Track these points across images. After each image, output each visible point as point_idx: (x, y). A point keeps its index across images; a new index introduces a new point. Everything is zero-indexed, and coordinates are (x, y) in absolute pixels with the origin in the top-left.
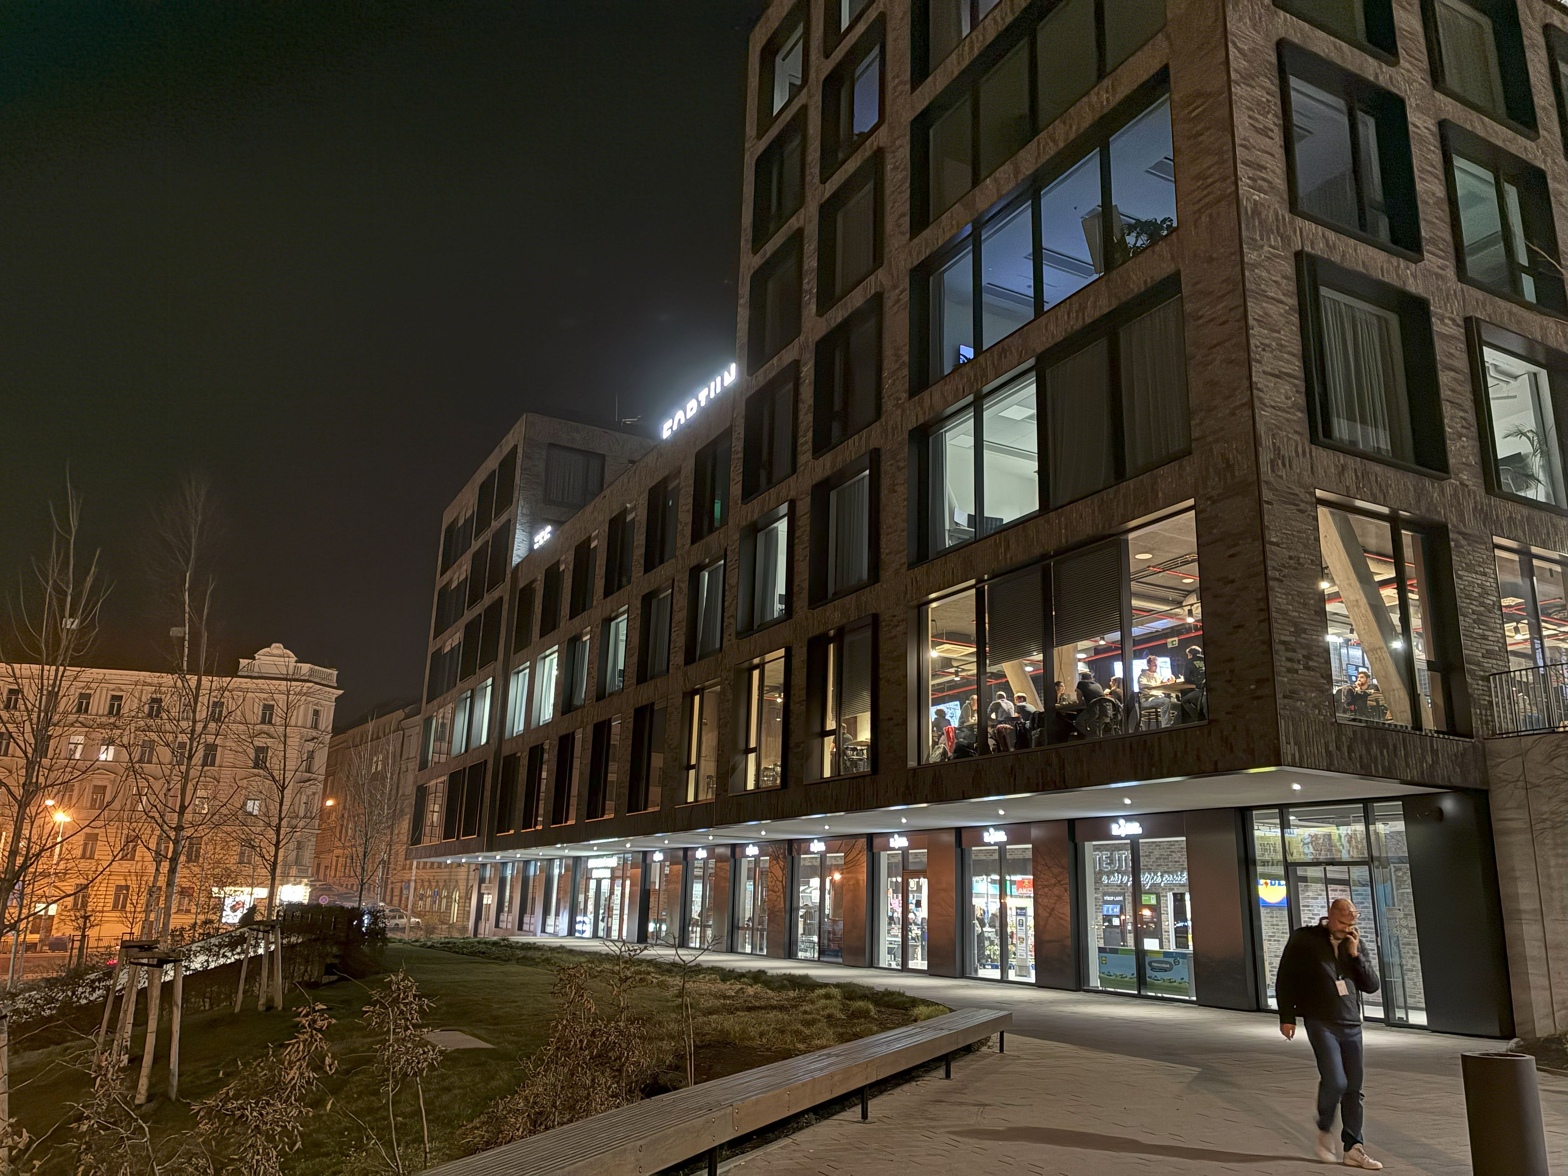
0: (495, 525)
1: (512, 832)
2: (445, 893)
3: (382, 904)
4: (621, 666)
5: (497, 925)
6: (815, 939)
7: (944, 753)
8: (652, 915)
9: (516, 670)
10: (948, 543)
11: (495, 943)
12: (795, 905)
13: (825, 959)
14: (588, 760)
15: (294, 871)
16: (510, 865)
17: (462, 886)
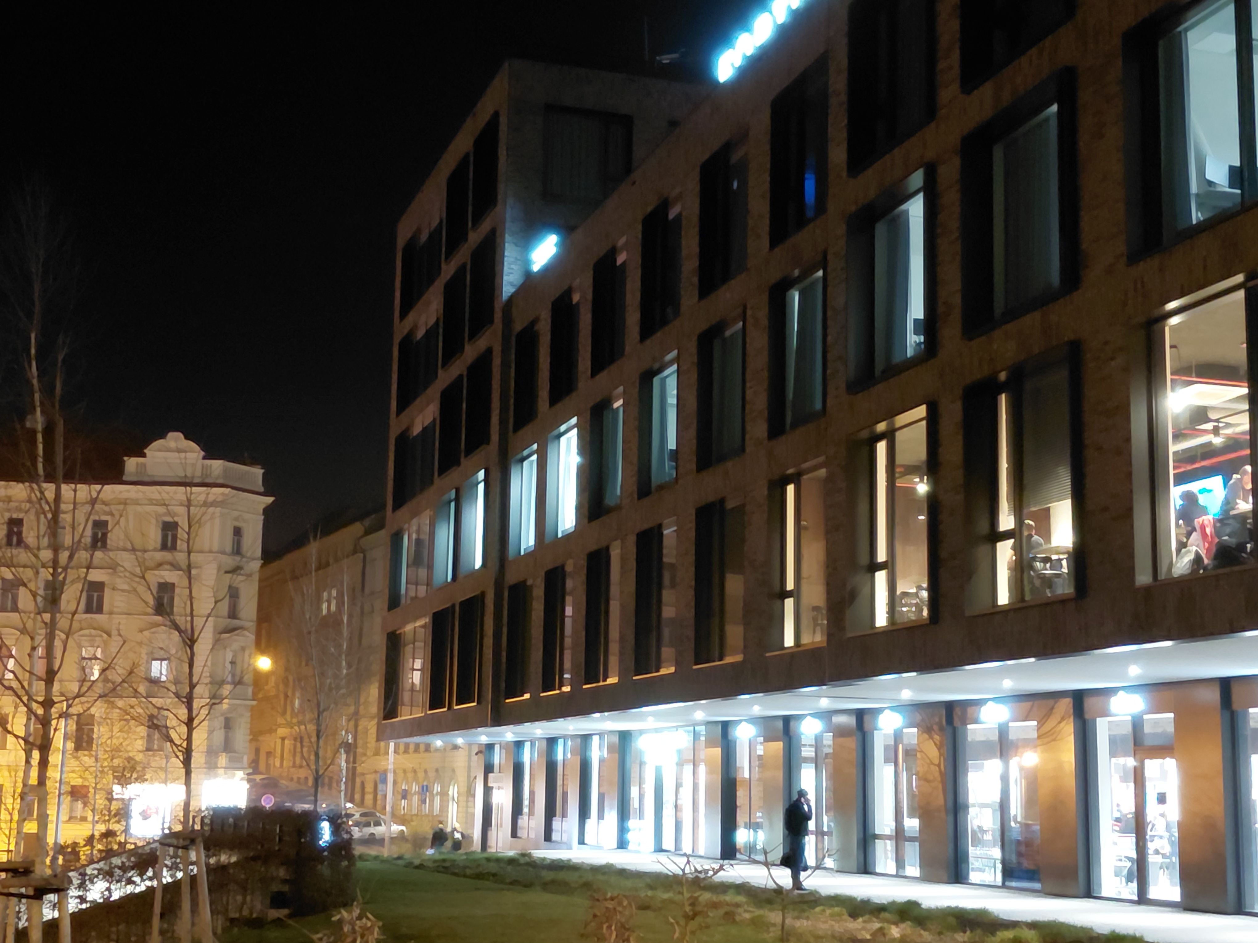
0: (474, 238)
1: (527, 696)
2: (437, 788)
3: (349, 805)
4: (672, 444)
5: (514, 834)
6: (997, 853)
7: (1198, 559)
8: (741, 817)
9: (519, 456)
10: (1196, 216)
11: (511, 861)
12: (961, 800)
13: (1014, 884)
14: (631, 586)
15: (223, 760)
16: (527, 745)
17: (462, 776)
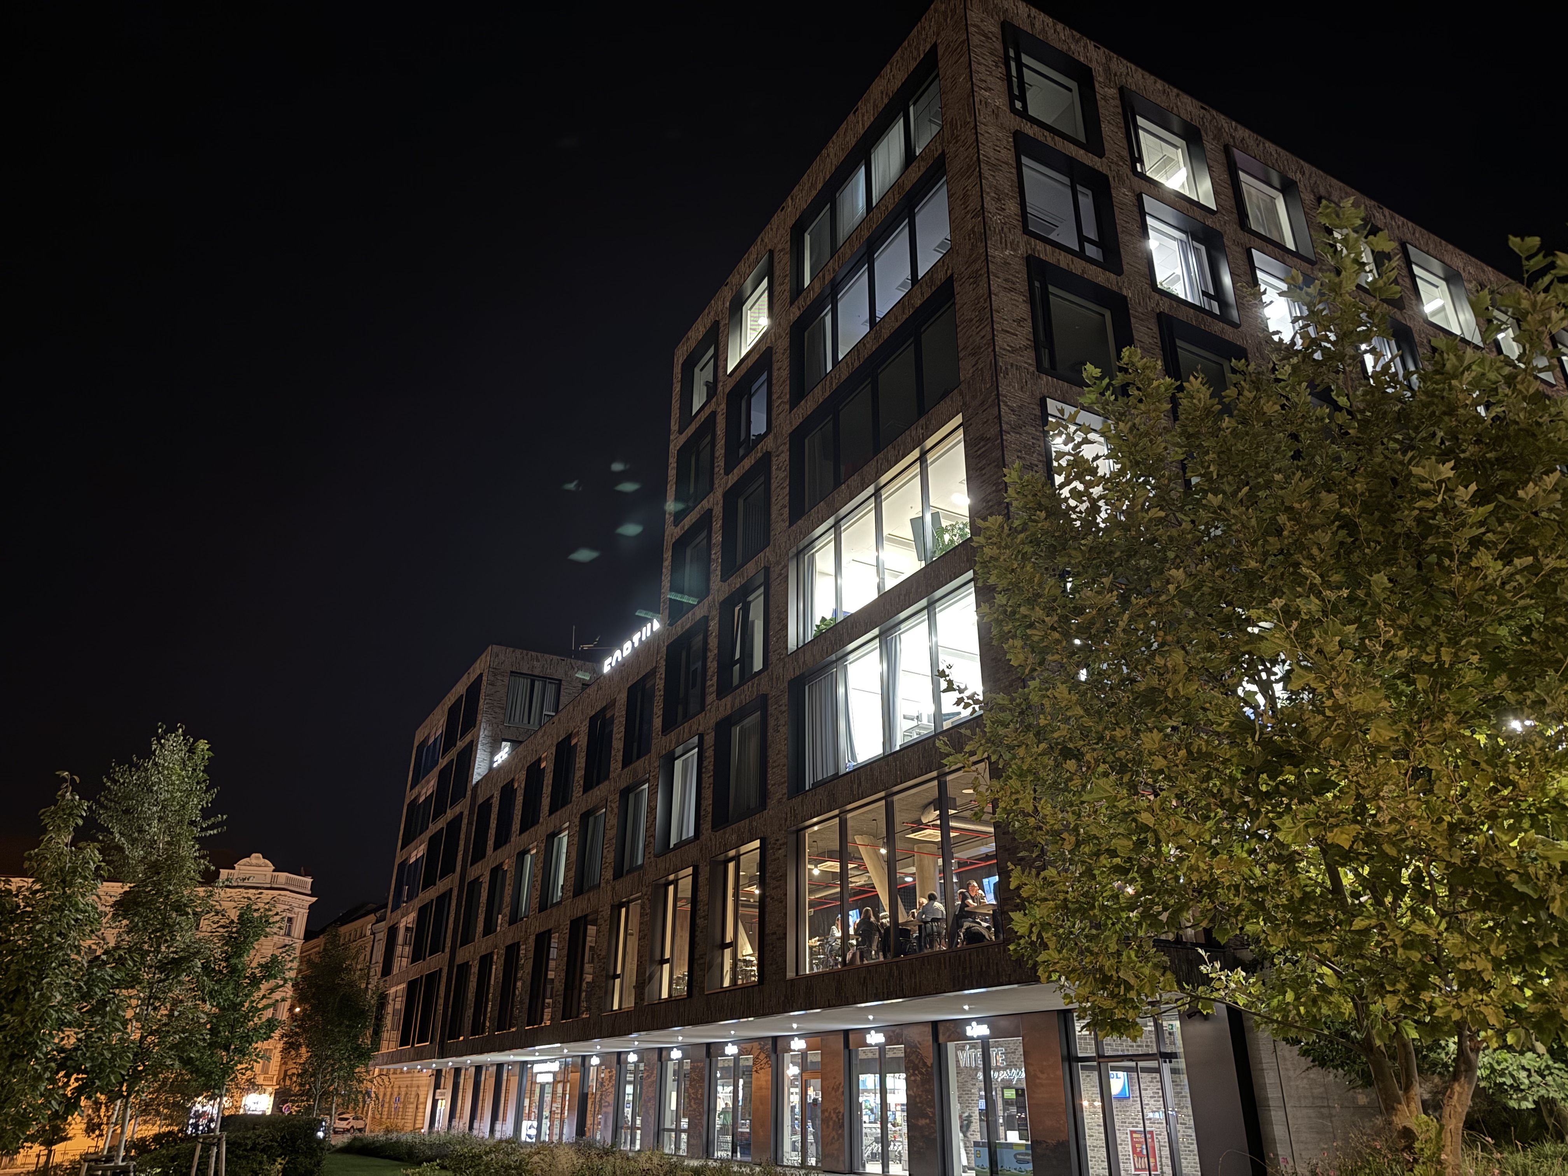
0: (460, 745)
1: (462, 1039)
4: (561, 881)
5: (449, 1128)
8: (589, 1118)
14: (529, 969)
16: (464, 1070)
